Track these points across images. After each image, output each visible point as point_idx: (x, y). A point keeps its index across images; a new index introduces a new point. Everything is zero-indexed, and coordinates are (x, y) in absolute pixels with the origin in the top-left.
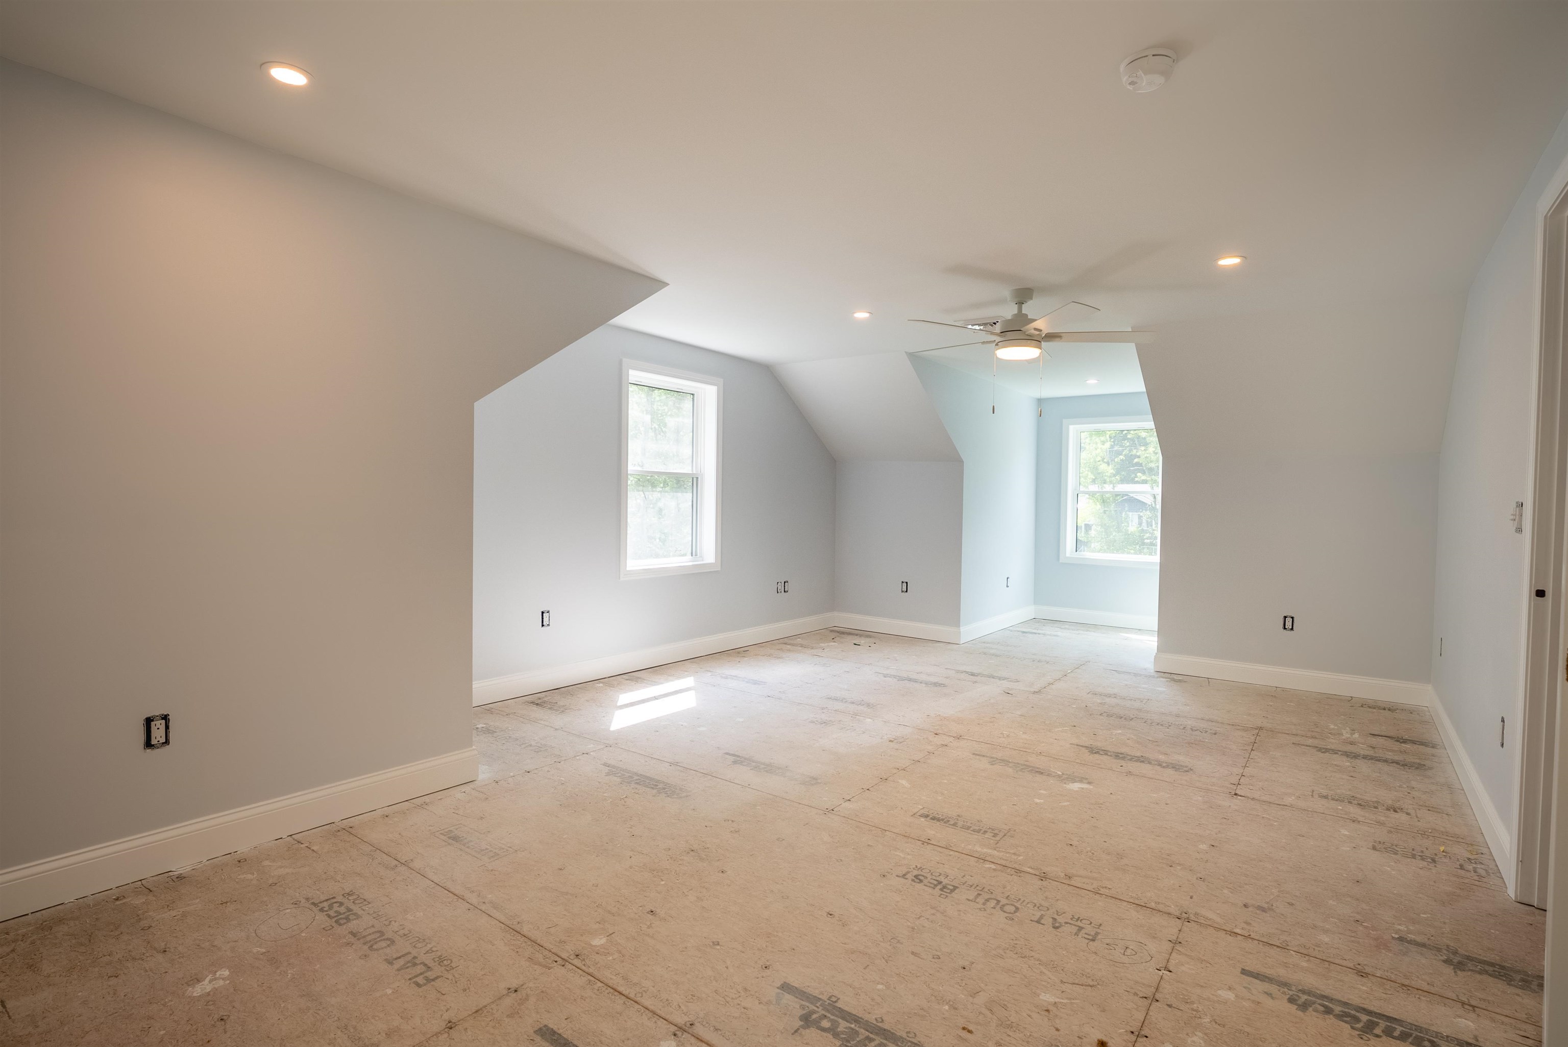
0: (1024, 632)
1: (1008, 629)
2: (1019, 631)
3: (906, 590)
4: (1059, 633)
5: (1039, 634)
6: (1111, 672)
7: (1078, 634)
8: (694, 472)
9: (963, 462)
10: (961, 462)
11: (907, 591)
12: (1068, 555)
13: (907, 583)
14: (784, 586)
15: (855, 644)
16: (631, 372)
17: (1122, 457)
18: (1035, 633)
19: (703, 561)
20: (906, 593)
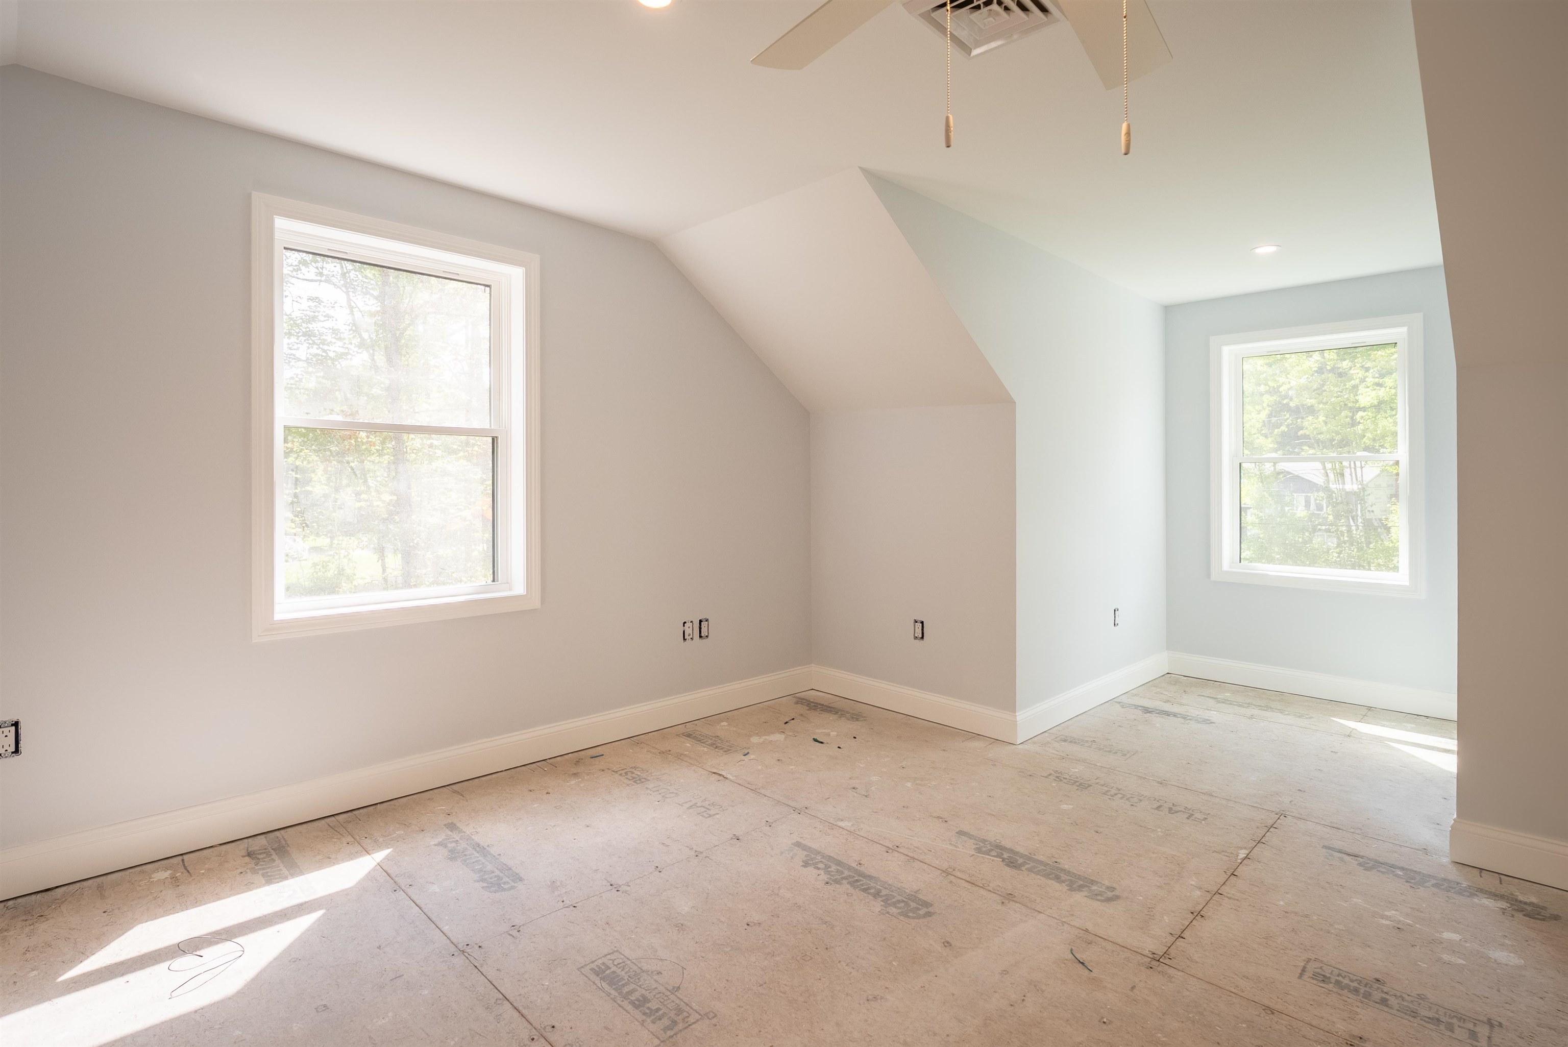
0: (1147, 710)
1: (1115, 700)
2: (1137, 707)
3: (920, 636)
4: (1214, 715)
5: (1175, 715)
6: (1342, 860)
7: (1252, 717)
8: (492, 428)
9: (1015, 403)
10: (1008, 403)
11: (922, 637)
12: (1226, 566)
13: (922, 623)
14: (700, 628)
15: (815, 740)
16: (280, 223)
17: (1284, 428)
18: (1168, 714)
19: (511, 590)
20: (922, 641)
